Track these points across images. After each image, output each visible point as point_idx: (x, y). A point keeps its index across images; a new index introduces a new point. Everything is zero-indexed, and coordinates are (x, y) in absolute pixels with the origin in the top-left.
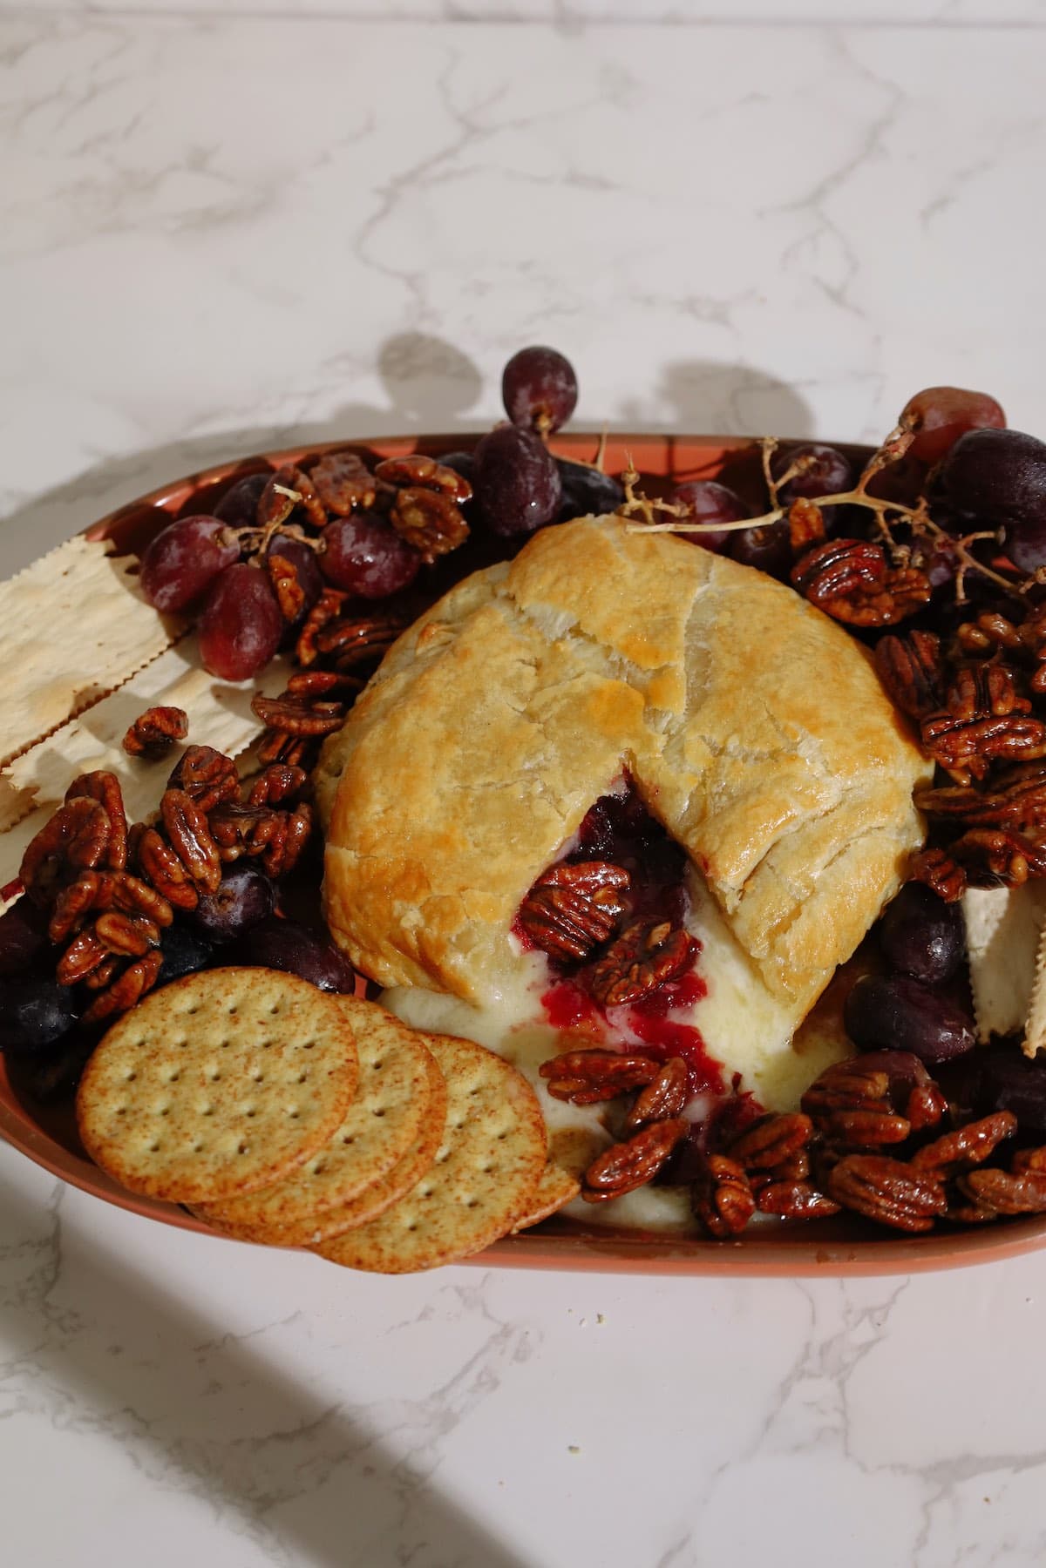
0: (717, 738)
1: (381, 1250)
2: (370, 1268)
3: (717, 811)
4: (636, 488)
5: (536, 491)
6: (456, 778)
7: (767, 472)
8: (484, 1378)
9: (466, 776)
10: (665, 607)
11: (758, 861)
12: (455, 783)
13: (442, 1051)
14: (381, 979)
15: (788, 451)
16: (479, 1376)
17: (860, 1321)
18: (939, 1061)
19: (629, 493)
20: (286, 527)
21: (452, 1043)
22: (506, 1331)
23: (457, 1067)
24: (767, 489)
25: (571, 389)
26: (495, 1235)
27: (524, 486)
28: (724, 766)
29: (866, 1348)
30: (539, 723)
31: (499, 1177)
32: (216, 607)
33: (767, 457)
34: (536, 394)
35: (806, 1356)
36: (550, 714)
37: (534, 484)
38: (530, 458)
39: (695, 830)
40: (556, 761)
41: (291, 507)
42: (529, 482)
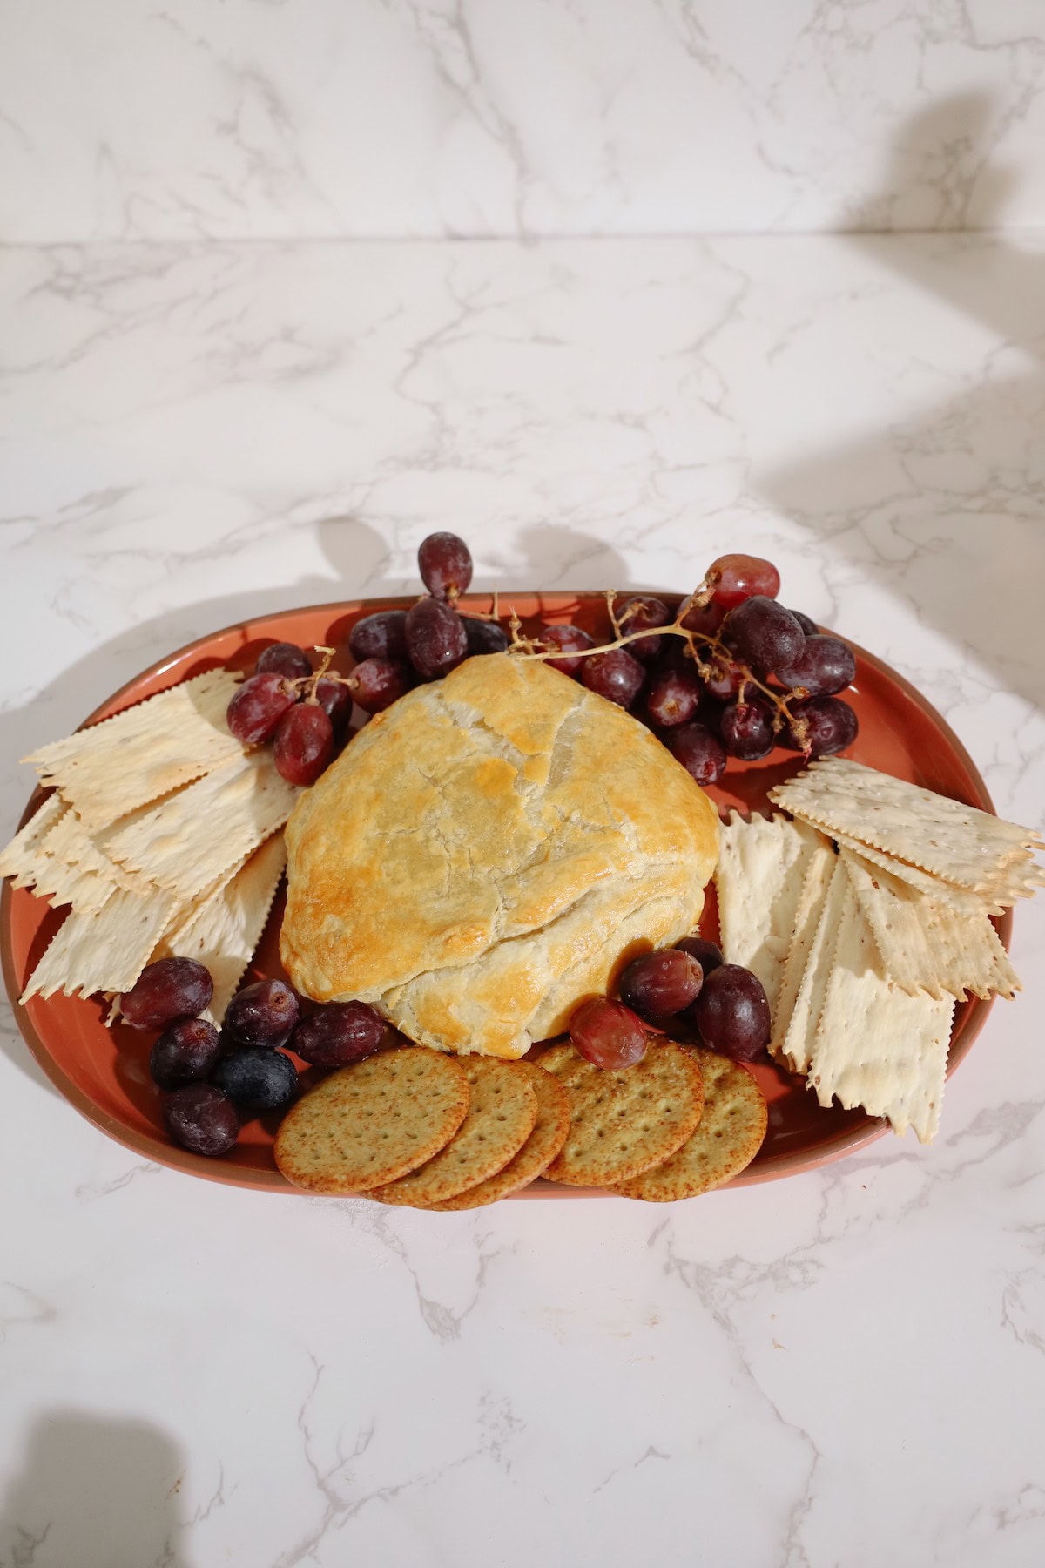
0: (565, 809)
3: (557, 858)
4: (520, 632)
5: (450, 644)
6: (379, 827)
7: (612, 614)
9: (386, 825)
10: (545, 716)
12: (378, 831)
15: (623, 599)
19: (515, 635)
20: (328, 674)
24: (612, 626)
27: (441, 640)
28: (568, 829)
30: (441, 786)
32: (286, 736)
33: (610, 603)
34: (446, 574)
36: (450, 780)
37: (449, 639)
38: (446, 621)
39: (536, 867)
41: (329, 659)
42: (445, 638)
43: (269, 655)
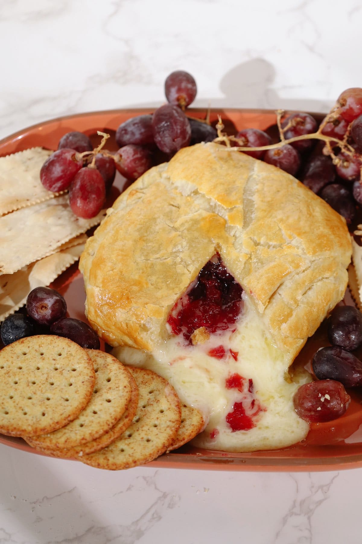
0: (256, 238)
1: (108, 460)
2: (103, 467)
3: (256, 269)
4: (222, 131)
6: (143, 256)
7: (279, 125)
8: (155, 516)
9: (147, 255)
10: (234, 182)
11: (274, 291)
12: (143, 258)
13: (137, 375)
14: (111, 343)
15: (287, 115)
16: (153, 515)
17: (317, 491)
18: (353, 385)
19: (219, 133)
20: (103, 151)
21: (142, 371)
22: (165, 496)
23: (144, 382)
24: (279, 132)
25: (194, 88)
26: (157, 454)
27: (176, 130)
28: (259, 250)
29: (320, 502)
30: (180, 232)
31: (160, 429)
33: (279, 118)
34: (179, 90)
35: (294, 506)
36: (184, 228)
38: (178, 118)
39: (247, 278)
40: (187, 248)
41: (104, 141)
42: (178, 128)
43: (68, 138)
